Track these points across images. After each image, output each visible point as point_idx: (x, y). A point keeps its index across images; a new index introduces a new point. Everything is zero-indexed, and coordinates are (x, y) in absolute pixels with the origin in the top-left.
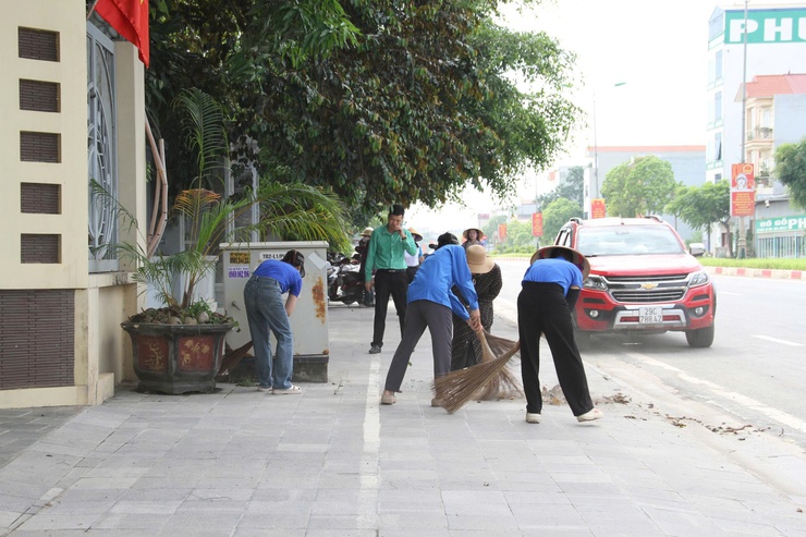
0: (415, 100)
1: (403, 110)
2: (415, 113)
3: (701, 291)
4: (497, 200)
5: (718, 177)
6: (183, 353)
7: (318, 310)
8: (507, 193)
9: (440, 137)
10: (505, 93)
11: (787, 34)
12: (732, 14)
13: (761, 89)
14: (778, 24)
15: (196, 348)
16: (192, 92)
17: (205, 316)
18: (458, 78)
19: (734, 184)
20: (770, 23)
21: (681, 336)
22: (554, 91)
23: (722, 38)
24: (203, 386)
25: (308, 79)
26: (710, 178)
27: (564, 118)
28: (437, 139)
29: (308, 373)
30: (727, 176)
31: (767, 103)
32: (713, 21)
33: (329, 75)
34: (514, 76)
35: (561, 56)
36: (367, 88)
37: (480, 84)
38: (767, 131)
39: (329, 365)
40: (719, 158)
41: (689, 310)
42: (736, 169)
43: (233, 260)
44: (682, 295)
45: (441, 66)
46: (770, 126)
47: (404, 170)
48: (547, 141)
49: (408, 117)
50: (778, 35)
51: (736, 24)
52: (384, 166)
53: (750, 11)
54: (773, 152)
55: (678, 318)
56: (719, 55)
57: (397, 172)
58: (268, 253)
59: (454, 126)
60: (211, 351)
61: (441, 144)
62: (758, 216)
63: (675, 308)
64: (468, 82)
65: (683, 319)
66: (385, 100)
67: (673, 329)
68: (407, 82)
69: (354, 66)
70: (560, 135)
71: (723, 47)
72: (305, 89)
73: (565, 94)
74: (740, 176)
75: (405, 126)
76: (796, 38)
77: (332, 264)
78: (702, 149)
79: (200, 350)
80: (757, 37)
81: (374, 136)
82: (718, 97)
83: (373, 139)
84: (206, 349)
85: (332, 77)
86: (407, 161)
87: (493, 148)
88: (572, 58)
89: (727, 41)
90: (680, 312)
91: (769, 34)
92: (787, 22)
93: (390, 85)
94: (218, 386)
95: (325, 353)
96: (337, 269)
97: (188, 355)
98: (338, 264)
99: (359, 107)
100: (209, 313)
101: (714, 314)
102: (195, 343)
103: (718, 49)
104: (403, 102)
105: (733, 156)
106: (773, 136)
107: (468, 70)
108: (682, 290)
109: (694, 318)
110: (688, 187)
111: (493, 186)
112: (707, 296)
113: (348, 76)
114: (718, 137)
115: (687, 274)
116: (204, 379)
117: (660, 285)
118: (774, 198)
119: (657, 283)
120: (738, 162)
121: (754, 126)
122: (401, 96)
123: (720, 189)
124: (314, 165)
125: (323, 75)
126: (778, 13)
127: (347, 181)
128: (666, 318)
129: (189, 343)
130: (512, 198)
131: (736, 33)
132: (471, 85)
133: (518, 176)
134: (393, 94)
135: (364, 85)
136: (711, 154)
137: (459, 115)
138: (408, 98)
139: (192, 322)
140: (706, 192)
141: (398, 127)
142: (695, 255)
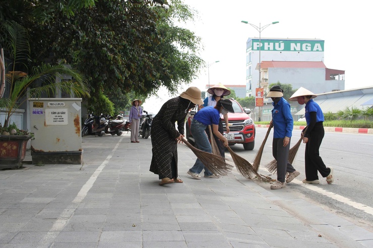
0: (130, 42)
1: (125, 46)
2: (130, 48)
3: (250, 127)
4: (171, 95)
5: (250, 95)
6: (2, 149)
7: (76, 130)
8: (175, 92)
9: (142, 60)
10: (172, 50)
11: (272, 48)
12: (254, 40)
13: (264, 66)
14: (269, 44)
15: (9, 147)
16: (12, 23)
17: (15, 131)
18: (149, 35)
19: (257, 95)
20: (266, 44)
21: (241, 146)
22: (192, 53)
23: (251, 48)
24: (13, 166)
25: (80, 28)
26: (248, 95)
27: (196, 63)
28: (141, 61)
29: (71, 160)
30: (253, 94)
31: (265, 70)
32: (248, 43)
33: (91, 29)
34: (176, 44)
35: (195, 38)
36: (108, 36)
37: (159, 36)
38: (266, 80)
39: (82, 156)
40: (251, 89)
41: (245, 135)
42: (257, 90)
43: (35, 106)
44: (242, 129)
45: (142, 29)
46: (267, 78)
47: (125, 72)
48: (190, 71)
49: (127, 49)
50: (269, 48)
51: (255, 44)
52: (115, 69)
53: (261, 40)
54: (268, 87)
55: (240, 138)
56: (250, 54)
57: (122, 73)
58: (52, 103)
59: (149, 58)
60: (17, 149)
61: (142, 63)
62: (263, 108)
63: (239, 134)
64: (153, 35)
65: (243, 139)
66: (117, 41)
67: (239, 143)
68: (127, 35)
69: (103, 26)
70: (195, 69)
71: (251, 51)
72: (78, 33)
73: (197, 54)
74: (259, 92)
75: (126, 54)
76: (274, 49)
77: (106, 119)
78: (245, 86)
79: (11, 148)
80: (262, 48)
81: (109, 54)
82: (250, 68)
83: (109, 56)
84: (15, 147)
85: (92, 30)
86: (126, 68)
87: (165, 67)
88: (199, 39)
89: (252, 49)
90: (241, 136)
91: (266, 48)
92: (272, 44)
93: (119, 36)
94: (24, 166)
95: (80, 150)
96: (108, 121)
97: (5, 150)
98: (108, 119)
99: (103, 42)
100: (17, 130)
101: (254, 136)
102: (8, 145)
103: (250, 52)
104: (125, 43)
105: (255, 86)
106: (268, 81)
107: (153, 31)
108: (242, 127)
109: (247, 138)
110: (240, 98)
111: (169, 89)
112: (252, 129)
113: (100, 30)
114: (250, 81)
115: (244, 120)
116: (14, 162)
117: (233, 125)
118: (269, 102)
119: (232, 124)
120: (258, 87)
121: (262, 78)
122: (124, 41)
123: (251, 99)
124: (83, 68)
125: (88, 28)
126: (269, 41)
127: (99, 76)
128: (236, 138)
129: (5, 144)
130: (176, 94)
131: (255, 47)
132: (155, 37)
133: (179, 85)
134: (121, 40)
135: (107, 35)
136: (248, 88)
137: (151, 53)
138: (127, 42)
139: (8, 134)
140: (246, 100)
141: (122, 53)
142: (247, 113)
